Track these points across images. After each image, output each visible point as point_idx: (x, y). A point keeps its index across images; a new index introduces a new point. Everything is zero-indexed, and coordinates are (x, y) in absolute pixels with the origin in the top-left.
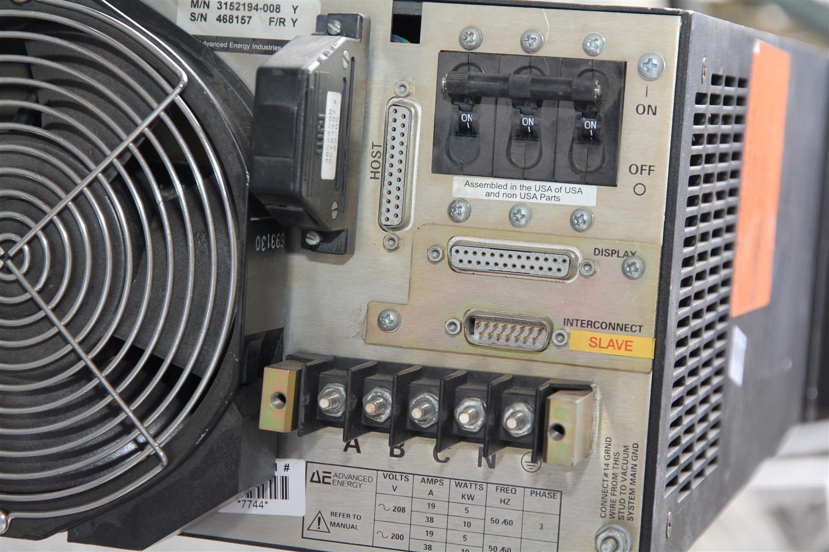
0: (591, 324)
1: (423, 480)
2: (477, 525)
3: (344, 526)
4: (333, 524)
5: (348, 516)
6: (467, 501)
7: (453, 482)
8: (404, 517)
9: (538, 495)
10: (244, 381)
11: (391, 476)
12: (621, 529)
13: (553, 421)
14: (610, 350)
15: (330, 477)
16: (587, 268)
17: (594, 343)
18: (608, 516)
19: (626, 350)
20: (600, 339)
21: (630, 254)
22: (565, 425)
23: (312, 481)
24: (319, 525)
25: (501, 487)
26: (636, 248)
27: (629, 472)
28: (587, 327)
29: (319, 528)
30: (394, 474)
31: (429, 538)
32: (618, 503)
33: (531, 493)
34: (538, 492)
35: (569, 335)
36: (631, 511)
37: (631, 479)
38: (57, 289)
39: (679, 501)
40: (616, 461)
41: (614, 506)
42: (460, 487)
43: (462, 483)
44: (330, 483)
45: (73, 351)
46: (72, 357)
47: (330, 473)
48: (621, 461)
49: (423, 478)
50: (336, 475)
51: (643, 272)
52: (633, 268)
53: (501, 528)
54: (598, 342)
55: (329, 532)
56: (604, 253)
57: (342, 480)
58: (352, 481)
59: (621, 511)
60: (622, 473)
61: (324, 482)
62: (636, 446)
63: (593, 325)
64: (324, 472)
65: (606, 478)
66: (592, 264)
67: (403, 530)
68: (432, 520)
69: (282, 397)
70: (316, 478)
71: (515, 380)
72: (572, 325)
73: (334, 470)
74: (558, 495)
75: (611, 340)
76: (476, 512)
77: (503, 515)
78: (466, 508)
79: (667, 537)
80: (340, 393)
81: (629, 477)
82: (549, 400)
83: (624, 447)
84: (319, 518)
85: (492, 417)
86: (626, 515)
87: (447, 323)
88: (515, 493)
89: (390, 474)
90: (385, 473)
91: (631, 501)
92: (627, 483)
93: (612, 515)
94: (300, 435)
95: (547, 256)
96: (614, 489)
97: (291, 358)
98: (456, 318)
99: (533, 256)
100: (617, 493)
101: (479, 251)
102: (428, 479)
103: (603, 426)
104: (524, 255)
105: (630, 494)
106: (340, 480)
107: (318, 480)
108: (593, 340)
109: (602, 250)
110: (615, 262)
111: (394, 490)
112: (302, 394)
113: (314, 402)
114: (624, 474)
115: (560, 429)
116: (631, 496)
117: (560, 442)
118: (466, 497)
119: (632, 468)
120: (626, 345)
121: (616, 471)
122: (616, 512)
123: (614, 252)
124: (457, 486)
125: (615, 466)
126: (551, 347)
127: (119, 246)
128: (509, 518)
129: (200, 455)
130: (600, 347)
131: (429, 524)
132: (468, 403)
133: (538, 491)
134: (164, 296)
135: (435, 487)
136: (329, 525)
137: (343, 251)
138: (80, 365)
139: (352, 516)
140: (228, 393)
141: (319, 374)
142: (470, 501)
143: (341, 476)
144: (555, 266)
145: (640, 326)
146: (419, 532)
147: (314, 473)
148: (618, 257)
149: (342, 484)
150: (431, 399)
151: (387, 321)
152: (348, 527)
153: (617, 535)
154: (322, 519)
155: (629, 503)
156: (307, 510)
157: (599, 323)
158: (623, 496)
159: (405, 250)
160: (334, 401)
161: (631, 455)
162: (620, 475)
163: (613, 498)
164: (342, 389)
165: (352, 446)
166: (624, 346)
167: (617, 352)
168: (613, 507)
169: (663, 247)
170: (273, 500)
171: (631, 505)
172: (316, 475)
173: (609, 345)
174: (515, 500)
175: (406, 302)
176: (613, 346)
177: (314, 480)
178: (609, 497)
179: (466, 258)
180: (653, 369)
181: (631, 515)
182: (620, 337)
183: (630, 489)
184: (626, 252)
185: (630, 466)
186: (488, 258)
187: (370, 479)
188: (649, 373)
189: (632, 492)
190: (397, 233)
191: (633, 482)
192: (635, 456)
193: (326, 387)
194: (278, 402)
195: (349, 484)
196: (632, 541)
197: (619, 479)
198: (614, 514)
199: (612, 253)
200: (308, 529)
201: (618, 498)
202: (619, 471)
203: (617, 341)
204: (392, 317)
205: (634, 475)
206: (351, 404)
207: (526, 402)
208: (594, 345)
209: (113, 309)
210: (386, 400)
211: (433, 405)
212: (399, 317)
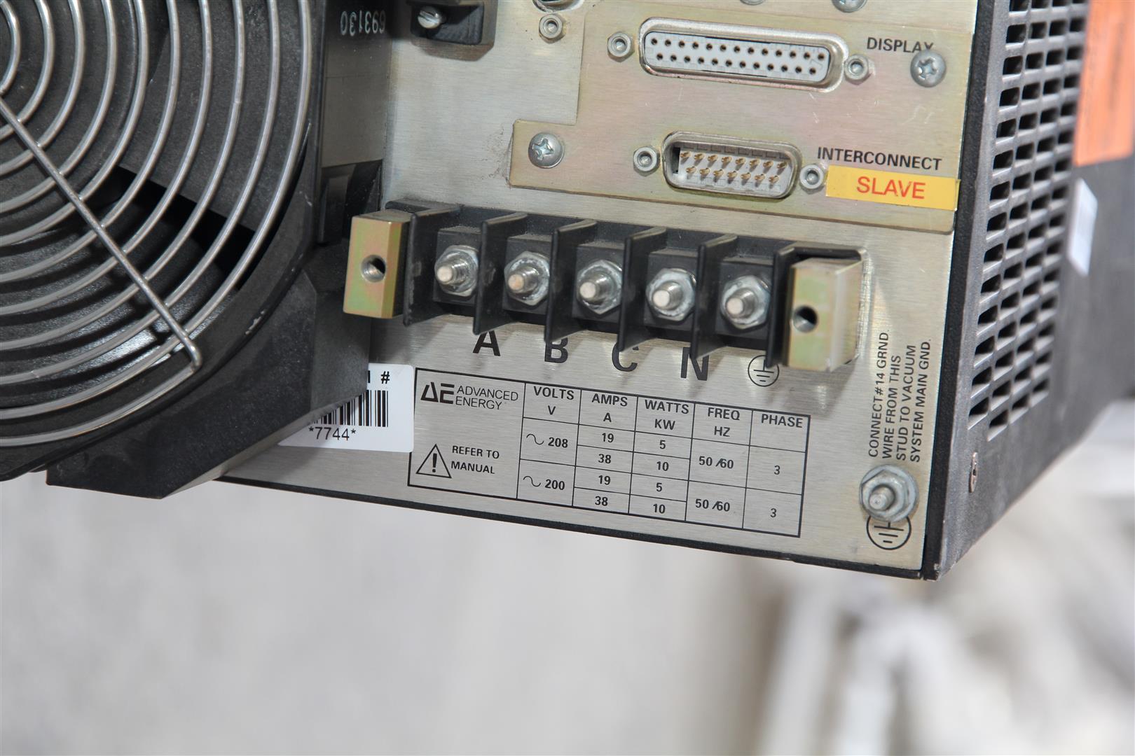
0: (860, 157)
1: (596, 398)
2: (678, 468)
3: (473, 467)
4: (456, 465)
5: (480, 452)
6: (663, 431)
7: (642, 401)
8: (566, 455)
9: (773, 422)
10: (321, 238)
11: (547, 392)
12: (901, 473)
13: (798, 302)
14: (890, 198)
15: (452, 393)
16: (856, 68)
17: (865, 186)
18: (881, 455)
19: (914, 196)
20: (874, 180)
21: (923, 47)
22: (819, 309)
23: (424, 398)
24: (434, 466)
25: (717, 409)
26: (934, 37)
27: (915, 386)
28: (855, 161)
29: (434, 471)
30: (551, 388)
31: (603, 486)
32: (896, 434)
33: (763, 419)
34: (773, 417)
35: (826, 173)
36: (916, 447)
37: (918, 398)
38: (31, 91)
39: (990, 439)
40: (895, 369)
41: (891, 439)
42: (653, 408)
43: (656, 402)
44: (451, 402)
45: (57, 188)
46: (55, 198)
47: (453, 386)
48: (902, 371)
49: (596, 395)
50: (461, 389)
51: (943, 75)
52: (927, 69)
53: (715, 472)
54: (870, 184)
55: (450, 477)
56: (883, 45)
57: (471, 396)
58: (486, 399)
59: (901, 446)
60: (904, 388)
61: (442, 401)
62: (926, 347)
63: (863, 157)
64: (443, 385)
65: (878, 396)
66: (863, 61)
67: (564, 474)
68: (608, 459)
69: (379, 264)
70: (430, 394)
71: (740, 243)
72: (830, 158)
73: (458, 381)
74: (805, 420)
75: (892, 182)
76: (677, 447)
77: (718, 451)
78: (661, 441)
79: (970, 491)
80: (469, 260)
81: (914, 394)
82: (793, 271)
83: (908, 347)
84: (435, 456)
85: (704, 295)
86: (908, 453)
87: (637, 153)
88: (737, 419)
89: (545, 389)
90: (538, 387)
91: (917, 431)
92: (912, 404)
93: (887, 454)
94: (407, 324)
95: (794, 48)
96: (890, 413)
97: (395, 206)
98: (650, 147)
99: (772, 49)
100: (896, 419)
101: (689, 41)
102: (603, 396)
103: (876, 314)
104: (758, 48)
105: (916, 420)
106: (468, 397)
107: (433, 397)
108: (864, 181)
109: (881, 40)
110: (901, 59)
111: (551, 414)
112: (410, 260)
113: (430, 272)
114: (907, 389)
115: (809, 315)
116: (916, 423)
117: (809, 335)
118: (662, 424)
119: (919, 380)
120: (915, 190)
121: (894, 385)
122: (894, 448)
123: (898, 44)
124: (648, 408)
125: (894, 377)
126: (798, 192)
127: (128, 24)
128: (727, 457)
129: (252, 352)
130: (874, 192)
131: (604, 465)
132: (667, 276)
133: (774, 415)
134: (197, 105)
135: (614, 409)
136: (449, 466)
137: (476, 38)
138: (67, 210)
139: (485, 453)
140: (297, 255)
141: (438, 231)
142: (668, 431)
143: (469, 391)
144: (806, 65)
145: (937, 161)
146: (589, 478)
147: (427, 387)
148: (905, 51)
149: (471, 403)
150: (610, 269)
151: (543, 151)
152: (479, 469)
153: (895, 482)
154: (438, 457)
155: (914, 434)
156: (416, 443)
157: (873, 154)
158: (904, 423)
159: (573, 40)
160: (460, 272)
161: (917, 360)
162: (900, 392)
163: (889, 426)
164: (472, 253)
165: (487, 345)
166: (911, 191)
167: (900, 200)
168: (888, 441)
169: (975, 37)
170: (364, 427)
171: (916, 437)
172: (430, 389)
173: (887, 189)
174: (738, 430)
175: (574, 122)
176: (895, 191)
177: (427, 396)
178: (883, 425)
179: (667, 52)
180: (956, 228)
181: (916, 453)
182: (905, 176)
183: (916, 413)
184: (918, 43)
185: (916, 377)
186: (702, 52)
187: (514, 396)
188: (949, 233)
189: (919, 417)
190: (561, 13)
191: (920, 402)
192: (925, 362)
193: (448, 250)
194: (373, 271)
195: (483, 403)
196: (917, 492)
197: (900, 397)
198: (890, 450)
199: (896, 46)
200: (417, 473)
201: (896, 426)
202: (899, 385)
203: (900, 182)
204: (551, 145)
205: (921, 391)
206: (487, 275)
207: (757, 275)
208: (864, 188)
209: (119, 125)
210: (540, 270)
211: (613, 279)
212: (561, 145)
